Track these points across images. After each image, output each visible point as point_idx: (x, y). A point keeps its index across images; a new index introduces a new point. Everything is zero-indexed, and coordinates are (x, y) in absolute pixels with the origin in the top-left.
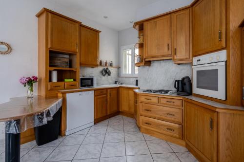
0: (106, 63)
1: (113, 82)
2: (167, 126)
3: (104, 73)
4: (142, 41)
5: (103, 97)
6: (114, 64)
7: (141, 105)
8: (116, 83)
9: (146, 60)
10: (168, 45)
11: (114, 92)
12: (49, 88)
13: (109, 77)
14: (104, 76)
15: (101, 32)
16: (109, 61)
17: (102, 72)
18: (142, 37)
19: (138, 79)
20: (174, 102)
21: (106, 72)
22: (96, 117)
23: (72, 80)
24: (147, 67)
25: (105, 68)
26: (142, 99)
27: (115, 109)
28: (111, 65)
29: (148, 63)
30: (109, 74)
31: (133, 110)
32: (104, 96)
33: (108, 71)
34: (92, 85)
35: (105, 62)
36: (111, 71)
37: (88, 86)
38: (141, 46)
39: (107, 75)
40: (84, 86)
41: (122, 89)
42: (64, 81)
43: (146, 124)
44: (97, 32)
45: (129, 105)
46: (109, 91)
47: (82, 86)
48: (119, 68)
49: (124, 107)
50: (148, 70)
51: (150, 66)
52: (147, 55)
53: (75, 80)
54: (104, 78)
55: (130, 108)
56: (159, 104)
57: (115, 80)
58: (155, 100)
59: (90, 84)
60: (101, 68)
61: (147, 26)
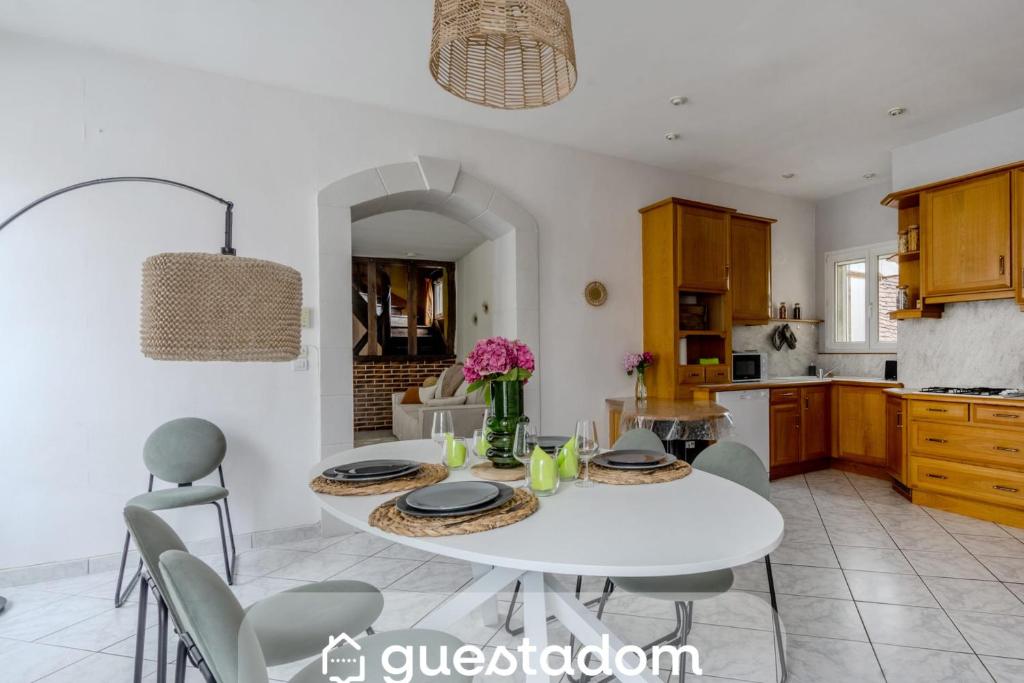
0: (783, 310)
1: (803, 370)
2: (997, 479)
3: (778, 342)
4: (913, 247)
5: (788, 410)
6: (804, 313)
7: (915, 427)
8: (812, 371)
9: (928, 301)
10: (1002, 259)
11: (817, 397)
12: (680, 380)
13: (790, 351)
14: (778, 349)
15: (775, 221)
16: (790, 303)
17: (771, 338)
18: (913, 234)
19: (898, 358)
20: (1017, 417)
21: (783, 339)
22: (773, 463)
23: (716, 361)
24: (930, 322)
25: (780, 324)
26: (919, 409)
27: (817, 447)
28: (796, 313)
29: (935, 311)
30: (790, 342)
31: (879, 452)
32: (791, 406)
33: (788, 335)
34: (757, 375)
35: (779, 306)
36: (797, 335)
37: (750, 377)
38: (909, 259)
39: (785, 346)
40: (741, 377)
41: (841, 388)
42: (699, 363)
43: (929, 479)
44: (764, 225)
45: (866, 438)
46: (803, 392)
47: (737, 377)
48: (819, 322)
49: (849, 444)
50: (932, 331)
51: (940, 317)
52: (931, 289)
53: (722, 361)
54: (777, 355)
55: (868, 447)
56: (972, 423)
57: (805, 362)
58: (958, 412)
59: (752, 372)
60: (768, 328)
61: (932, 205)
